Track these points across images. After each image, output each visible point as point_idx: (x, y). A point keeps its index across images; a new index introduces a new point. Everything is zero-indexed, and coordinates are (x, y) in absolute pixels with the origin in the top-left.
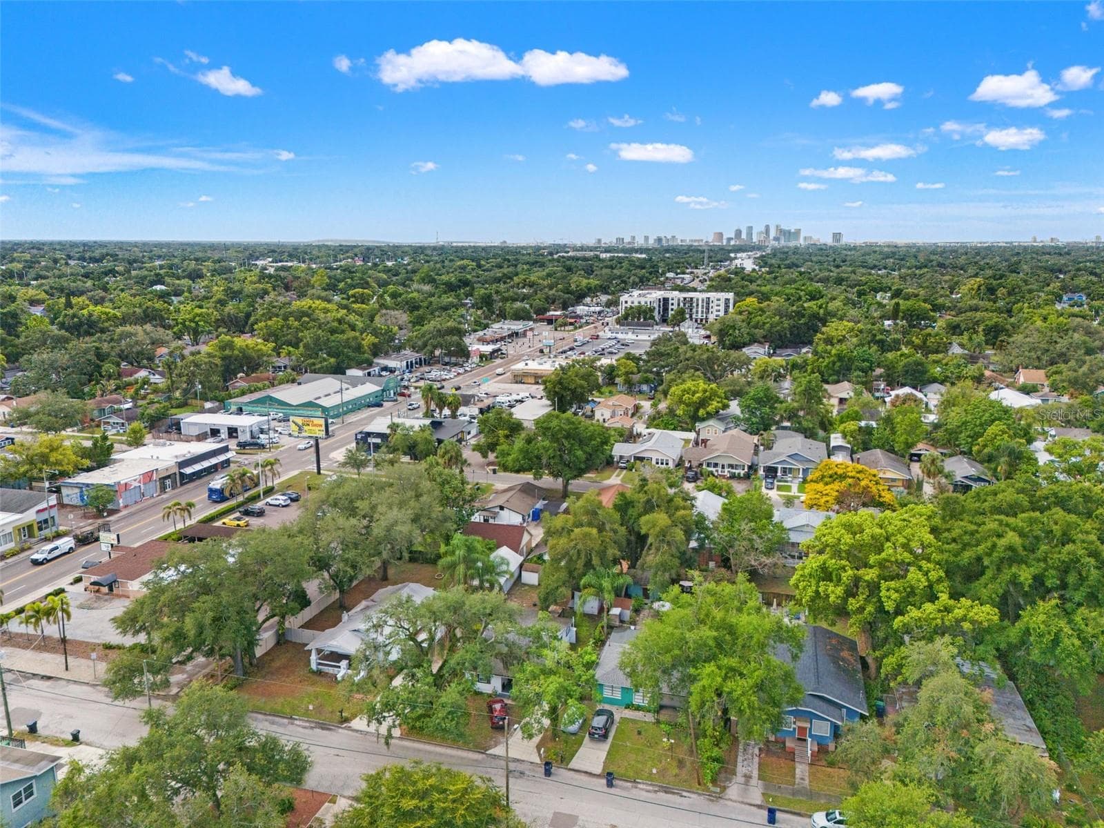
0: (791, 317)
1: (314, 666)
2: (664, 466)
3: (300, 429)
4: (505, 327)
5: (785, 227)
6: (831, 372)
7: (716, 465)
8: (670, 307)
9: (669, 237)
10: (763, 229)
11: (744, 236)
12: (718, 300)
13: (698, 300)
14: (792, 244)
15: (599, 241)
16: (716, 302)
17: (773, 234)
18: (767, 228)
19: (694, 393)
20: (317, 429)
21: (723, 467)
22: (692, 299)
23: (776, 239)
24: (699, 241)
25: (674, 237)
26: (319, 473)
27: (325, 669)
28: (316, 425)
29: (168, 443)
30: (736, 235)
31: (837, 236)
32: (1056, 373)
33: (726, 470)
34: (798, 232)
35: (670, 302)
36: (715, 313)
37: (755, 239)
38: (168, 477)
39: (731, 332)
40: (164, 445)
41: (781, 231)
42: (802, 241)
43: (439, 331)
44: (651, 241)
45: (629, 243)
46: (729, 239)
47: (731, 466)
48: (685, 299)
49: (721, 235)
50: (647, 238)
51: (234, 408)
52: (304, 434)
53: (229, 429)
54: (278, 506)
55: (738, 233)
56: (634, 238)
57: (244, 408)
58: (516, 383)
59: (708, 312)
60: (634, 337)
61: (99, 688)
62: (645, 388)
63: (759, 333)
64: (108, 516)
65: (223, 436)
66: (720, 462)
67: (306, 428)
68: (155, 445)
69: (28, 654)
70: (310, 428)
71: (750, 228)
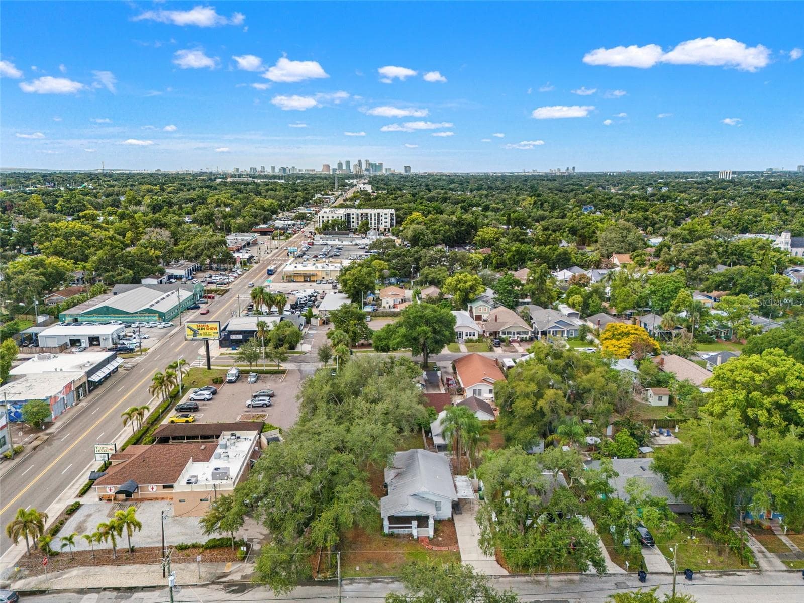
0: (454, 226)
1: (386, 530)
2: (472, 337)
3: (195, 333)
4: (239, 238)
5: (371, 162)
6: (512, 262)
7: (509, 333)
8: (352, 220)
9: (290, 167)
10: (357, 163)
11: (344, 167)
12: (386, 214)
13: (371, 215)
14: (379, 173)
15: (237, 170)
16: (384, 216)
17: (364, 167)
18: (360, 161)
19: (466, 282)
20: (211, 332)
21: (514, 334)
22: (367, 214)
23: (367, 170)
24: (312, 171)
25: (293, 167)
26: (209, 368)
27: (396, 531)
28: (211, 329)
29: (52, 356)
30: (339, 166)
31: (407, 168)
32: (637, 256)
33: (516, 336)
34: (381, 165)
35: (352, 216)
36: (384, 224)
37: (352, 170)
38: (81, 386)
39: (421, 237)
40: (49, 358)
41: (370, 164)
42: (384, 171)
43: (210, 244)
44: (277, 171)
45: (261, 172)
46: (334, 170)
47: (518, 333)
48: (362, 214)
49: (328, 166)
50: (273, 168)
51: (69, 319)
52: (199, 337)
53: (90, 338)
54: (203, 400)
55: (340, 165)
56: (263, 168)
57: (79, 319)
58: (289, 282)
59: (379, 223)
60: (340, 243)
61: (210, 586)
62: (393, 280)
63: (439, 236)
64: (46, 429)
65: (84, 345)
66: (512, 331)
67: (201, 332)
68: (39, 358)
69: (108, 569)
70: (205, 331)
71: (348, 163)
